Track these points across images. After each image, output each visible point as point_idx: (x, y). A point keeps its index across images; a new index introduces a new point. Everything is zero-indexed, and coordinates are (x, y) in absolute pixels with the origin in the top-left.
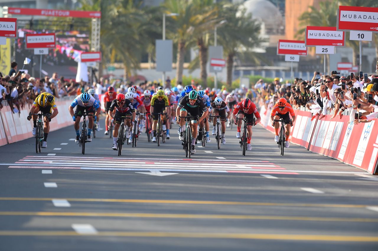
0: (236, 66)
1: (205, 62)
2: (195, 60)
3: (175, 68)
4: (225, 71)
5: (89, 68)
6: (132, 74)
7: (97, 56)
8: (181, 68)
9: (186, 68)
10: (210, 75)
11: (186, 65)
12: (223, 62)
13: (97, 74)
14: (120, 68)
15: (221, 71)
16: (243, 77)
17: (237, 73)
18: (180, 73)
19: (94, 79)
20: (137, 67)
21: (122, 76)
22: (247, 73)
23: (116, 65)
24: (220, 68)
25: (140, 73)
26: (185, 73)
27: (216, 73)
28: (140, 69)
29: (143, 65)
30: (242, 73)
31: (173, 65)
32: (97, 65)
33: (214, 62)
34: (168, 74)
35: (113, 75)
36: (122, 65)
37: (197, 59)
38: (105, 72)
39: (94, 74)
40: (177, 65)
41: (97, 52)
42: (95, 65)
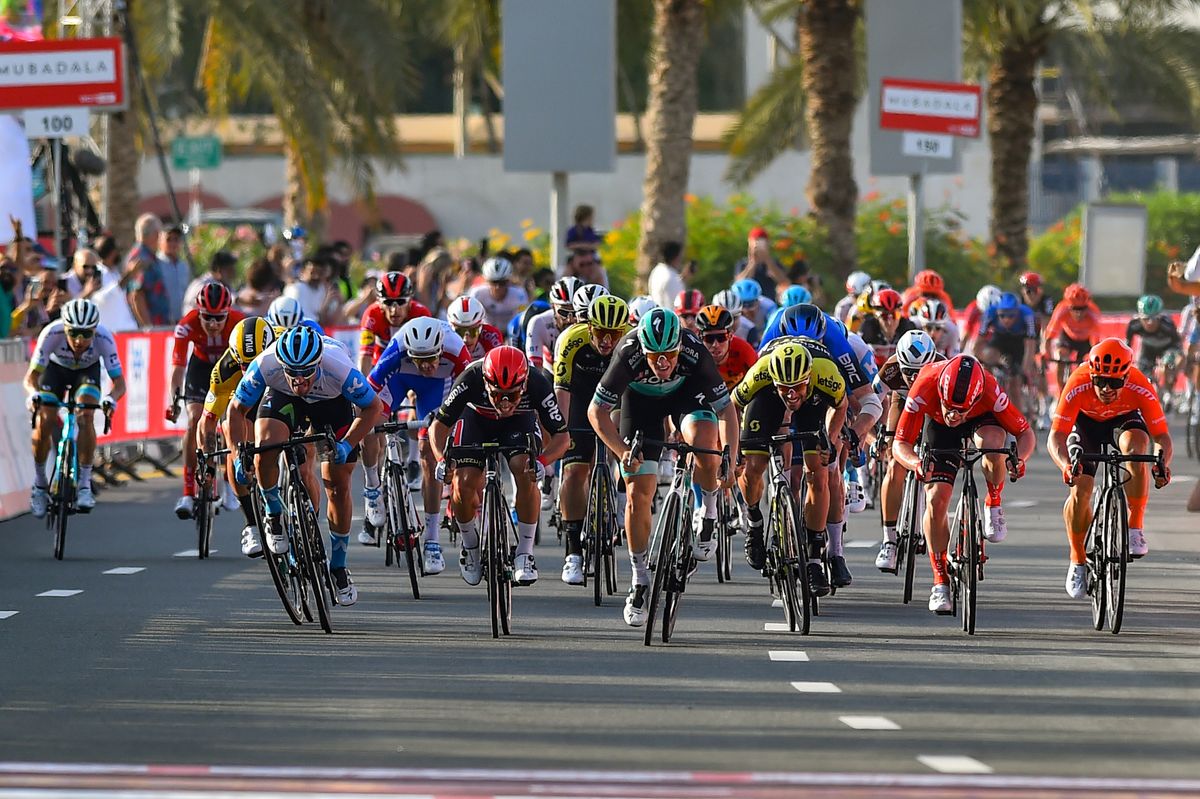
0: (1052, 132)
1: (838, 106)
2: (768, 93)
3: (637, 147)
4: (979, 158)
5: (45, 149)
6: (340, 186)
7: (98, 66)
8: (678, 148)
9: (709, 147)
10: (875, 189)
11: (709, 126)
12: (962, 105)
13: (98, 190)
14: (257, 149)
15: (950, 166)
16: (1106, 206)
17: (1064, 177)
18: (672, 181)
19: (79, 224)
20: (378, 146)
21: (274, 204)
22: (1129, 173)
23: (233, 130)
24: (945, 144)
25: (390, 182)
26: (707, 176)
27: (916, 181)
28: (394, 152)
29: (412, 128)
30: (1094, 171)
31: (624, 126)
32: (95, 131)
33: (899, 101)
34: (584, 186)
35: (210, 202)
36: (273, 130)
37: (786, 78)
38: (150, 179)
39: (81, 190)
40: (651, 122)
41: (96, 43)
42: (83, 129)
